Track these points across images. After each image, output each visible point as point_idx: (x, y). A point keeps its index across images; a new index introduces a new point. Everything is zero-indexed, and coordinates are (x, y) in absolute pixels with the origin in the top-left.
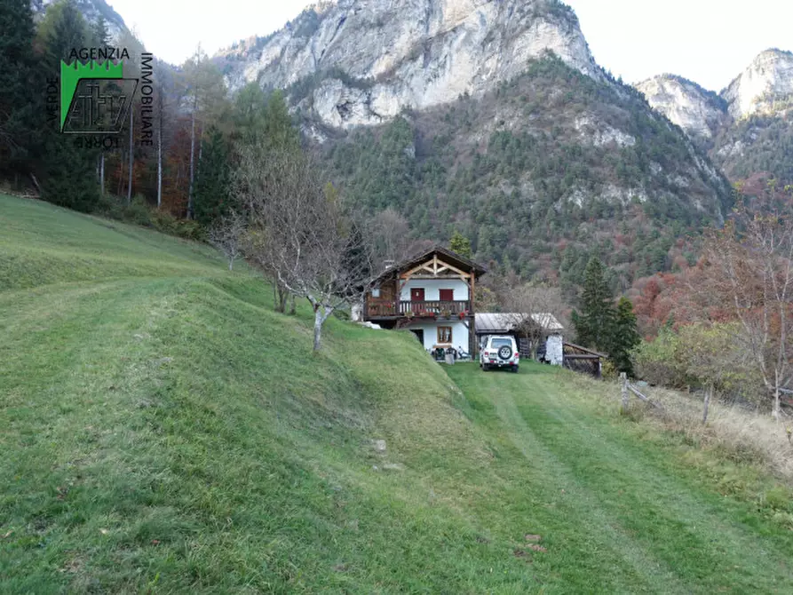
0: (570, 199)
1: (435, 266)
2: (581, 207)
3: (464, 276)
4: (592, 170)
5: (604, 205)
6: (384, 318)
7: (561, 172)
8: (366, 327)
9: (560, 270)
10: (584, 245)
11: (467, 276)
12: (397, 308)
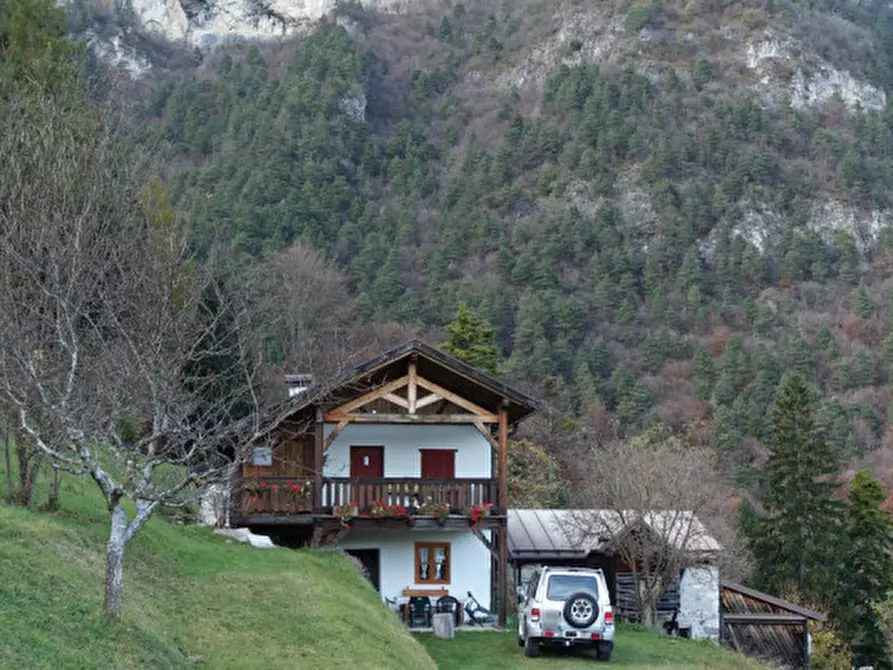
0: (737, 232)
1: (412, 393)
2: (761, 249)
3: (482, 417)
4: (789, 166)
5: (814, 246)
6: (282, 519)
7: (716, 167)
8: (236, 542)
9: (713, 402)
10: (770, 344)
11: (490, 418)
12: (316, 497)
